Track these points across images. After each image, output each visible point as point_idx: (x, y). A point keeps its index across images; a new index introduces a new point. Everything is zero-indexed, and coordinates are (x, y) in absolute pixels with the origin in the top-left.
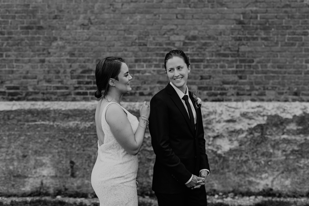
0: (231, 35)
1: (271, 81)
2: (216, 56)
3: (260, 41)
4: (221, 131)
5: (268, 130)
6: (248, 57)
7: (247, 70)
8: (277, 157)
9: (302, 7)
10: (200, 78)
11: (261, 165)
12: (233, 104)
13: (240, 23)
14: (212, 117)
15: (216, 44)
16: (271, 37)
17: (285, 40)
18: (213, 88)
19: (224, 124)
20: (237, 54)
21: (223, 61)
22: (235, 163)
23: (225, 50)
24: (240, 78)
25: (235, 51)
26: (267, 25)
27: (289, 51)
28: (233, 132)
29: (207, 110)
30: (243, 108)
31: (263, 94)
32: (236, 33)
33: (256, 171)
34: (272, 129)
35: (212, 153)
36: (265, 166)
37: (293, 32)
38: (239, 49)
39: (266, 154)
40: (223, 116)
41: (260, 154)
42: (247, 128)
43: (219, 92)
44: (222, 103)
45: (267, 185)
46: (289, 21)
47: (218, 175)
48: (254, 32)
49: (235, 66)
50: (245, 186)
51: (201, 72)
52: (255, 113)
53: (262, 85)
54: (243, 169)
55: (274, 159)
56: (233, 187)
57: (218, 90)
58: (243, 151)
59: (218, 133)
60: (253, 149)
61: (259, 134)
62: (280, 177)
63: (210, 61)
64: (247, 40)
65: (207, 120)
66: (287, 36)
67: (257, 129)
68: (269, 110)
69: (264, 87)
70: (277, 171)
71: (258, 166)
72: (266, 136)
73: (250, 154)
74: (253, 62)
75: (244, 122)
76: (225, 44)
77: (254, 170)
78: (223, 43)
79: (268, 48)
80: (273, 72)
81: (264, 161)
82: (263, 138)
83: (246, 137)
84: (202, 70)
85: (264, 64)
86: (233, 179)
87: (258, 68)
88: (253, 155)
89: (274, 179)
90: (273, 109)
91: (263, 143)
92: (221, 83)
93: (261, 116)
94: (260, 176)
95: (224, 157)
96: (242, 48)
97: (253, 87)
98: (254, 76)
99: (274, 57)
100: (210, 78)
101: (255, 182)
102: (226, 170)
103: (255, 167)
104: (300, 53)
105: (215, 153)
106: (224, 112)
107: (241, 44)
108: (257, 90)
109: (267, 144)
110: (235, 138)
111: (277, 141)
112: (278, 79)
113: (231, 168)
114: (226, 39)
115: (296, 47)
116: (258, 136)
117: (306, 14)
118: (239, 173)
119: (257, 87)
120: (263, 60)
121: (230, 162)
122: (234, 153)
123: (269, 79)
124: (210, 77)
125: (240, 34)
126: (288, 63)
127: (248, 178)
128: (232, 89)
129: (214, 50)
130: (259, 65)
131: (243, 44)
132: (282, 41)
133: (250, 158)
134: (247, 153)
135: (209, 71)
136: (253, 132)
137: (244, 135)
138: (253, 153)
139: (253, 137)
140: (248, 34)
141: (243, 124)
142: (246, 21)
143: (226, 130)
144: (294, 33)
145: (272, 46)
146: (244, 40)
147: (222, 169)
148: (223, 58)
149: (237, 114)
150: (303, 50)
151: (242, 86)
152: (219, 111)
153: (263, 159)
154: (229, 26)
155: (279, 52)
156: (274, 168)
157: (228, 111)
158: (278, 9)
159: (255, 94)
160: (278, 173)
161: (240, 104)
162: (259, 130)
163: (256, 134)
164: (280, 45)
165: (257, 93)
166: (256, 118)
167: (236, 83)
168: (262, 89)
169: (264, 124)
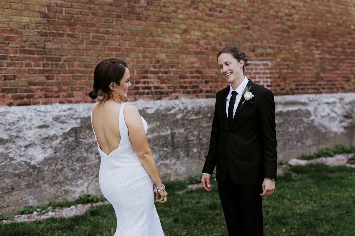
0: (36, 30)
1: (79, 82)
2: (21, 54)
3: (65, 38)
4: (33, 139)
5: (82, 134)
6: (55, 55)
7: (54, 69)
8: (92, 160)
9: (104, 5)
10: (3, 78)
11: (76, 171)
12: (43, 108)
13: (45, 16)
14: (22, 123)
15: (19, 39)
16: (77, 35)
17: (90, 39)
18: (19, 90)
19: (37, 130)
20: (43, 51)
21: (29, 58)
22: (50, 172)
23: (30, 46)
24: (48, 78)
25: (41, 48)
26: (73, 21)
27: (94, 50)
28: (46, 138)
29: (16, 116)
30: (55, 111)
31: (71, 96)
32: (42, 27)
33: (72, 179)
34: (85, 132)
35: (25, 165)
36: (80, 172)
37: (97, 30)
38: (45, 45)
39: (81, 159)
40: (33, 122)
41: (75, 160)
42: (61, 133)
43: (25, 94)
44: (29, 107)
45: (83, 192)
46: (93, 18)
47: (33, 190)
48: (60, 27)
49: (42, 65)
50: (61, 196)
51: (4, 71)
52: (67, 116)
53: (70, 86)
54: (58, 179)
55: (88, 164)
56: (49, 200)
57: (24, 92)
58: (58, 158)
59: (31, 141)
60: (68, 155)
61: (73, 139)
62: (94, 181)
63: (14, 59)
64: (53, 36)
65: (17, 127)
66: (91, 34)
67: (71, 133)
68: (81, 112)
69: (72, 88)
70: (92, 175)
71: (73, 173)
72: (80, 140)
73: (65, 161)
74: (60, 60)
75: (57, 126)
76: (30, 39)
77: (70, 178)
78: (27, 38)
79: (74, 46)
80: (79, 72)
81: (78, 166)
82: (78, 142)
83: (60, 143)
84: (5, 69)
85: (71, 63)
86: (50, 191)
87: (66, 68)
88: (69, 162)
89: (89, 184)
90: (84, 111)
91: (77, 148)
92: (28, 85)
93: (74, 119)
94: (76, 184)
95: (39, 168)
96: (49, 45)
97: (61, 88)
98: (62, 76)
99: (81, 56)
100: (14, 79)
101: (71, 191)
102: (42, 182)
103: (70, 174)
104: (104, 52)
105: (28, 164)
106: (34, 117)
107: (47, 40)
108: (65, 91)
109: (81, 148)
110: (49, 146)
111: (90, 144)
112: (85, 79)
113: (46, 179)
114: (31, 34)
115: (100, 46)
116: (73, 141)
117: (108, 13)
118: (55, 183)
119: (65, 88)
120: (70, 58)
121: (45, 173)
122: (49, 161)
123: (76, 80)
124: (15, 77)
125: (46, 30)
126: (93, 63)
127: (64, 187)
128: (39, 91)
129: (18, 45)
130: (66, 63)
131: (49, 41)
132: (87, 39)
133: (65, 165)
134: (62, 160)
135: (14, 69)
136: (68, 136)
137: (58, 141)
138: (68, 159)
139: (67, 142)
140: (53, 30)
141: (55, 129)
142: (51, 15)
143: (39, 137)
144: (98, 32)
145: (78, 44)
146: (50, 36)
147: (37, 182)
148: (29, 55)
149: (49, 119)
150: (107, 49)
151: (50, 87)
152: (28, 117)
153: (78, 165)
154: (33, 19)
155: (85, 50)
156: (88, 173)
157: (39, 115)
158: (82, 4)
159: (63, 96)
160: (93, 177)
161: (49, 107)
162: (73, 135)
163: (71, 139)
164: (85, 43)
165: (65, 94)
166: (69, 122)
167: (43, 84)
168: (70, 89)
169: (78, 127)
